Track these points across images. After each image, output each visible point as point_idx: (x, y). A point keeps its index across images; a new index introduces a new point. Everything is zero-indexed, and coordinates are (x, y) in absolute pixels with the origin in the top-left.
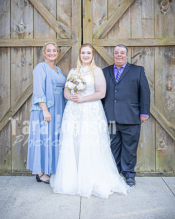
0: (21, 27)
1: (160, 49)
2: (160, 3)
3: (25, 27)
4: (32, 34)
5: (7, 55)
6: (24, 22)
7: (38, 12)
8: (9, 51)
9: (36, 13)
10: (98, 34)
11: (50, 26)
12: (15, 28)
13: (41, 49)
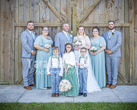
0: (44, 17)
1: (107, 28)
2: (106, 8)
3: (46, 18)
4: (49, 21)
5: (38, 30)
6: (45, 15)
7: (52, 11)
8: (39, 28)
9: (51, 11)
10: (79, 21)
11: (57, 17)
12: (41, 18)
13: (53, 28)
